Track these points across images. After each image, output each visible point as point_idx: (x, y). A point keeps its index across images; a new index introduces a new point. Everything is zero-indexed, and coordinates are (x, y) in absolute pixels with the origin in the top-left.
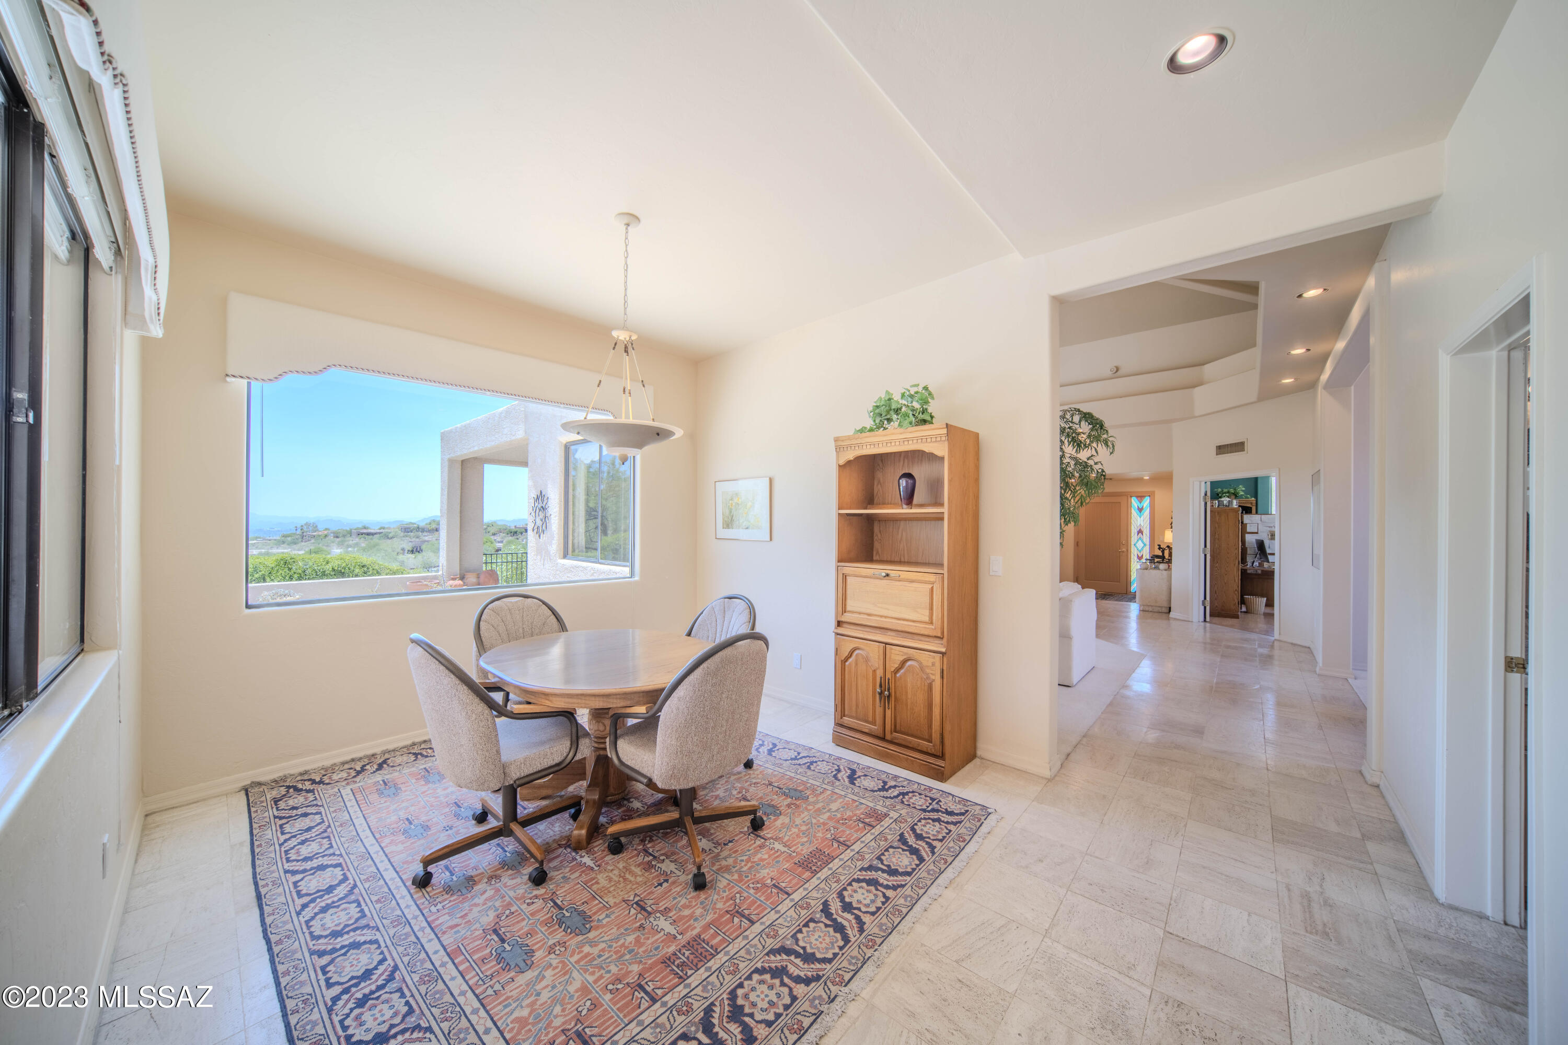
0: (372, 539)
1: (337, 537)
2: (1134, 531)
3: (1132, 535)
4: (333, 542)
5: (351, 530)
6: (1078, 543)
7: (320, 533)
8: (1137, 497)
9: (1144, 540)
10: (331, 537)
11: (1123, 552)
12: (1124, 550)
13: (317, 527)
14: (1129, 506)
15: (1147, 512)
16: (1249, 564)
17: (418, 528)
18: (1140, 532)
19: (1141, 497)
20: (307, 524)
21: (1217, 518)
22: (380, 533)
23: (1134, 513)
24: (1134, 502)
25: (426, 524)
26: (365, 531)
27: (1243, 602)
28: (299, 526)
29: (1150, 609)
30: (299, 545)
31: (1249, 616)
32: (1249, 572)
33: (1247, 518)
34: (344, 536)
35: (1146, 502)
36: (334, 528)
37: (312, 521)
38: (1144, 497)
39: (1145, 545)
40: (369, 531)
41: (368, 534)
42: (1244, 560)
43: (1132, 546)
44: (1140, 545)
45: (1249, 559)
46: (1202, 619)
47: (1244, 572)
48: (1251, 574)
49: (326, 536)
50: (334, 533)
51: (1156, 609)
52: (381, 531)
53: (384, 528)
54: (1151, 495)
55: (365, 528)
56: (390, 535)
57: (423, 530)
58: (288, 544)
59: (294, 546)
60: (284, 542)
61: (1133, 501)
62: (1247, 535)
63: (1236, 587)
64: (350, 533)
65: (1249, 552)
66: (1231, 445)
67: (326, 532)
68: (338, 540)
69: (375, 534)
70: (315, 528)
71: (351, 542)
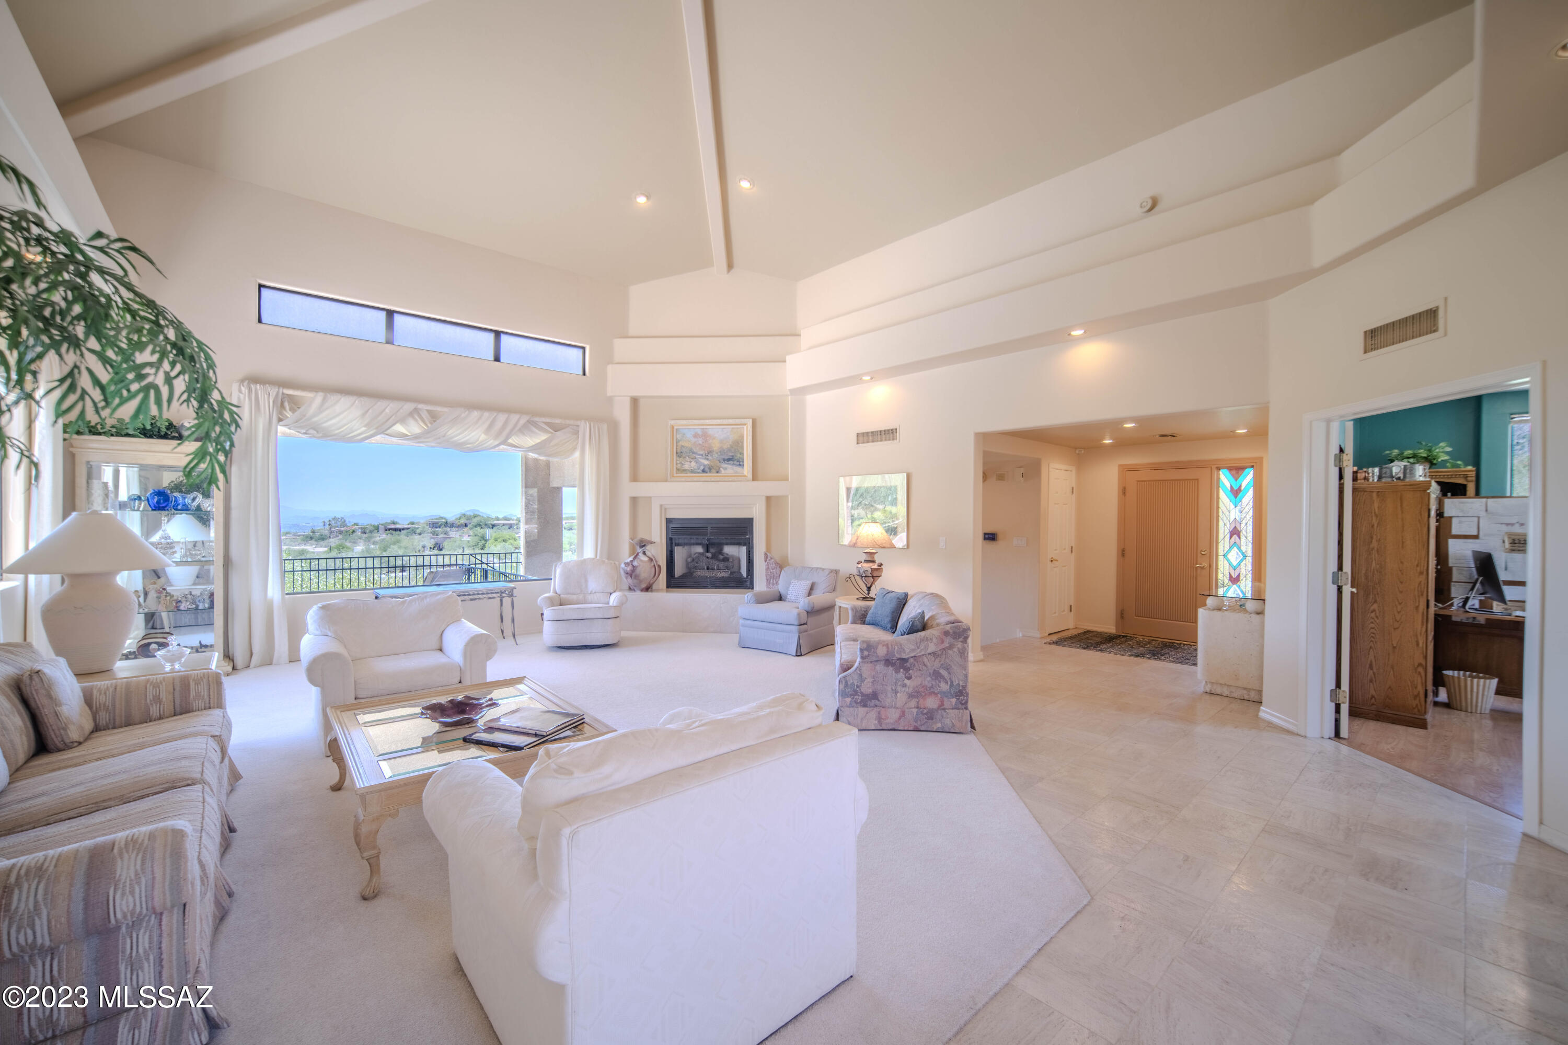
0: (399, 535)
1: (365, 533)
2: (1224, 530)
3: (1221, 536)
4: (360, 538)
5: (378, 526)
6: (1123, 550)
7: (348, 529)
8: (1230, 469)
9: (1243, 549)
10: (359, 533)
11: (1203, 568)
12: (1205, 565)
13: (345, 521)
14: (1214, 486)
15: (1248, 498)
16: (1457, 602)
17: (446, 523)
18: (1235, 532)
19: (1237, 470)
20: (334, 519)
21: (1376, 505)
22: (408, 529)
23: (1224, 499)
24: (1225, 479)
25: (456, 519)
26: (393, 526)
27: (1439, 681)
28: (327, 521)
29: (1226, 692)
30: (327, 541)
31: (1455, 718)
32: (1454, 619)
33: (1452, 506)
34: (371, 532)
35: (1248, 477)
36: (363, 522)
37: (339, 516)
38: (1243, 468)
39: (1245, 557)
40: (397, 526)
41: (396, 530)
42: (1442, 593)
43: (1221, 558)
44: (1234, 557)
45: (1457, 593)
46: (1330, 730)
47: (1443, 624)
48: (1460, 624)
49: (354, 531)
50: (362, 528)
51: (1237, 694)
52: (410, 526)
53: (413, 523)
54: (1256, 465)
55: (394, 523)
56: (418, 531)
57: (452, 526)
58: (316, 540)
59: (322, 543)
60: (311, 538)
61: (1222, 477)
62: (1451, 542)
63: (1419, 659)
64: (377, 528)
65: (1456, 576)
66: (1403, 322)
67: (354, 528)
68: (365, 536)
69: (403, 529)
70: (344, 524)
71: (377, 539)
